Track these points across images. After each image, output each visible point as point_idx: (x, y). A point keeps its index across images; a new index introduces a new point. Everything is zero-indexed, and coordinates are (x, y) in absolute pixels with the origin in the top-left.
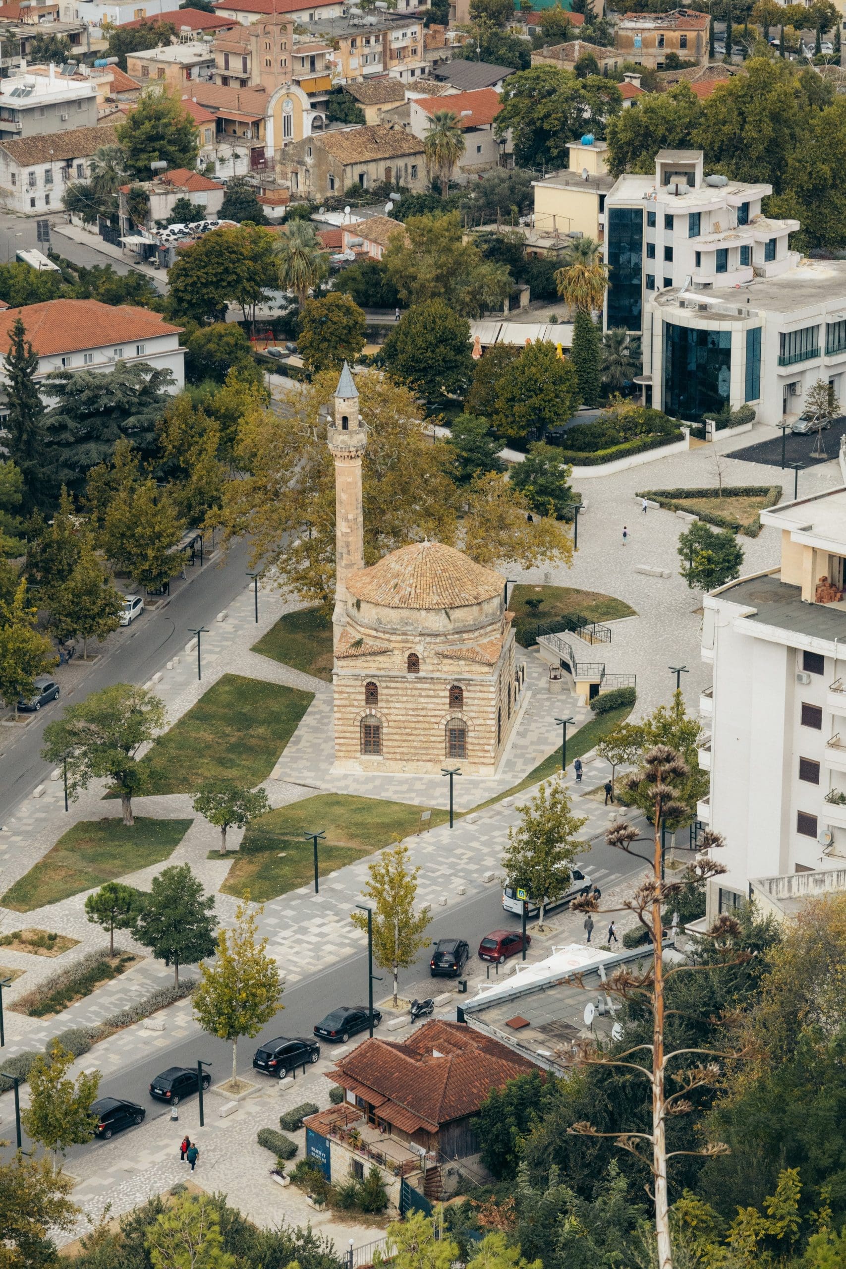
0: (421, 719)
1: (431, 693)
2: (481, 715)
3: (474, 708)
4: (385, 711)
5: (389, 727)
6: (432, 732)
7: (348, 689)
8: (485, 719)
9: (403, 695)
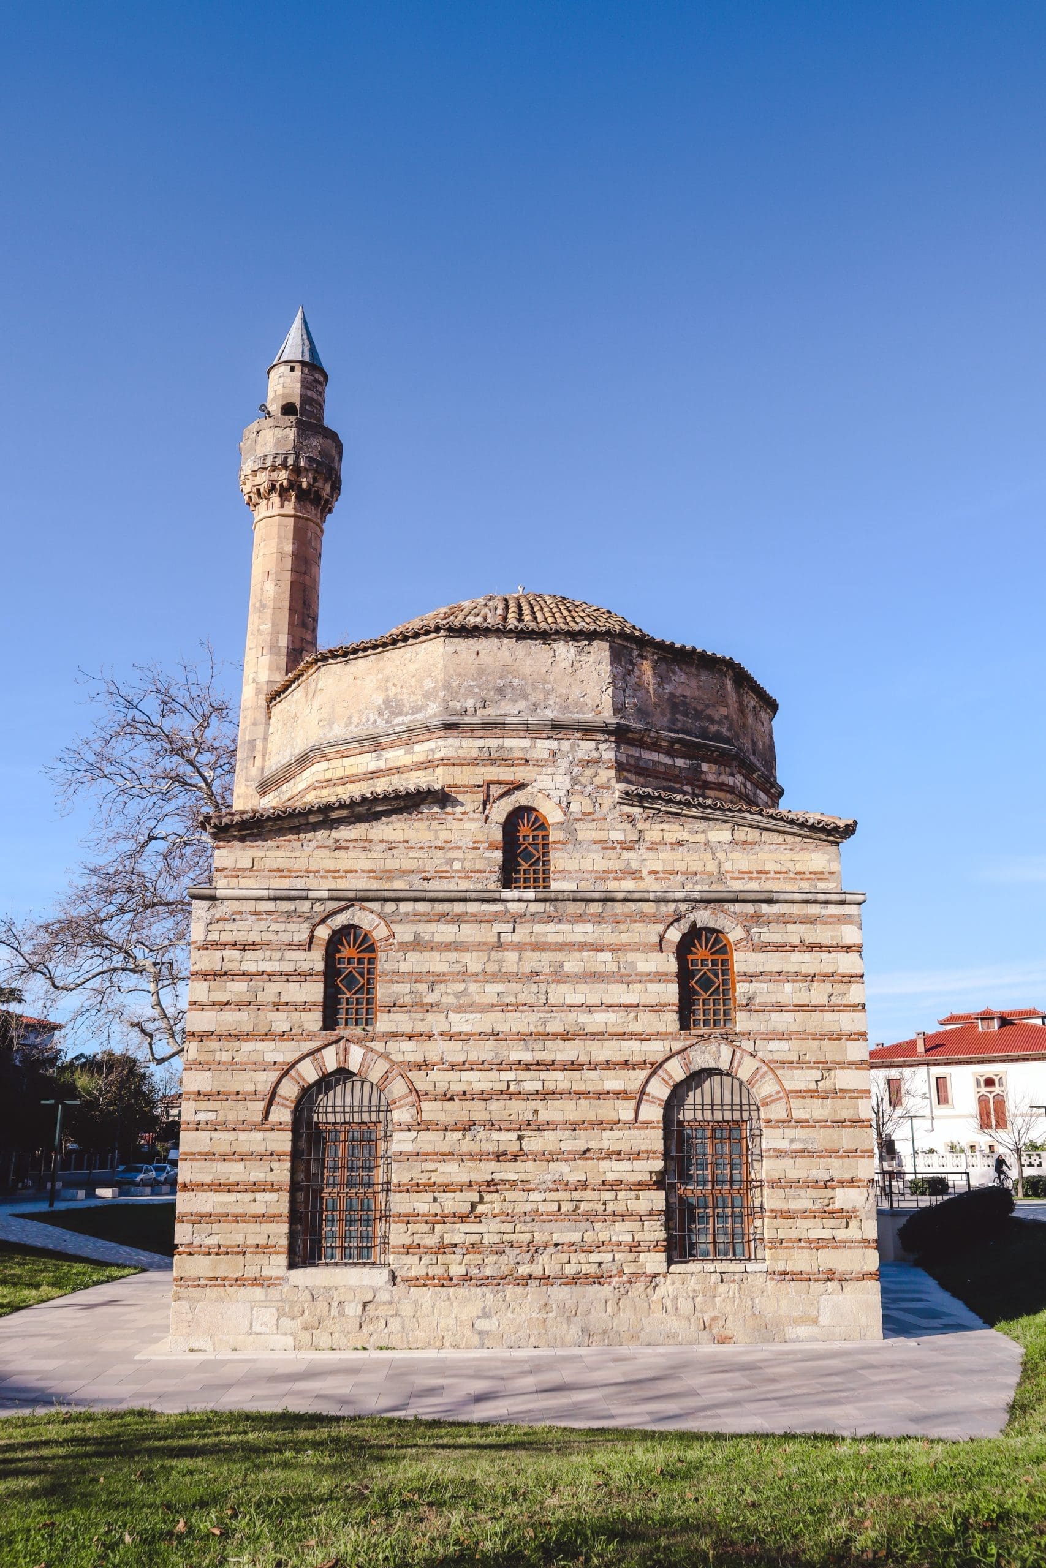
0: (557, 1079)
1: (604, 961)
2: (812, 1050)
3: (781, 1021)
4: (410, 1051)
5: (422, 1125)
6: (609, 1140)
7: (252, 962)
8: (827, 1066)
9: (484, 977)
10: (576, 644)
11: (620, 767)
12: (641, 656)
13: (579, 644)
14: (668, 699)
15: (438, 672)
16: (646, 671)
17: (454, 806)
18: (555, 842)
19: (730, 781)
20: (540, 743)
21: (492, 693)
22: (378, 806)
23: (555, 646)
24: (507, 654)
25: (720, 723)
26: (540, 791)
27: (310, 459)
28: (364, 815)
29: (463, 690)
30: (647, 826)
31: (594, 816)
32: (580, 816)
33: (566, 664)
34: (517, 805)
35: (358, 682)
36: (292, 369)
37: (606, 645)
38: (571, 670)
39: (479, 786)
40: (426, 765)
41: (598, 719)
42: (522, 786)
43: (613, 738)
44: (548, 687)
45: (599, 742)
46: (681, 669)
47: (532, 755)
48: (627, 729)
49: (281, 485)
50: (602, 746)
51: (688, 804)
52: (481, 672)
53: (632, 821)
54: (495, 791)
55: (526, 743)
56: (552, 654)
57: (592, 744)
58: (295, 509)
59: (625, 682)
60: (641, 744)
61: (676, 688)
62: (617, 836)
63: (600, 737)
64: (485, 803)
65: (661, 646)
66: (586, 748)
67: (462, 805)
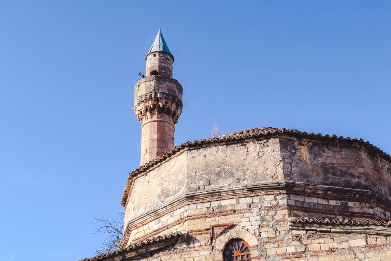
10: (259, 142)
11: (290, 208)
12: (301, 144)
13: (261, 142)
14: (322, 167)
15: (185, 170)
16: (304, 151)
17: (194, 243)
18: (254, 258)
19: (371, 211)
20: (241, 200)
21: (214, 176)
22: (151, 247)
23: (248, 145)
24: (222, 153)
25: (359, 177)
26: (243, 228)
27: (163, 93)
28: (144, 254)
29: (197, 177)
30: (309, 241)
31: (277, 239)
32: (267, 240)
33: (255, 154)
34: (231, 238)
35: (150, 183)
36: (155, 56)
37: (277, 140)
38: (257, 157)
39: (208, 230)
40: (180, 222)
41: (275, 181)
42: (232, 226)
43: (284, 191)
44: (245, 168)
45: (276, 195)
46: (329, 149)
47: (238, 208)
48: (294, 185)
49: (150, 108)
50: (278, 197)
51: (333, 225)
52: (207, 165)
53: (300, 239)
54: (217, 231)
55: (233, 201)
56: (246, 150)
57: (272, 197)
58: (158, 117)
59: (291, 159)
60: (304, 193)
61: (326, 160)
62: (291, 249)
63: (277, 192)
64: (212, 239)
65: (312, 137)
66: (269, 199)
67: (199, 241)
